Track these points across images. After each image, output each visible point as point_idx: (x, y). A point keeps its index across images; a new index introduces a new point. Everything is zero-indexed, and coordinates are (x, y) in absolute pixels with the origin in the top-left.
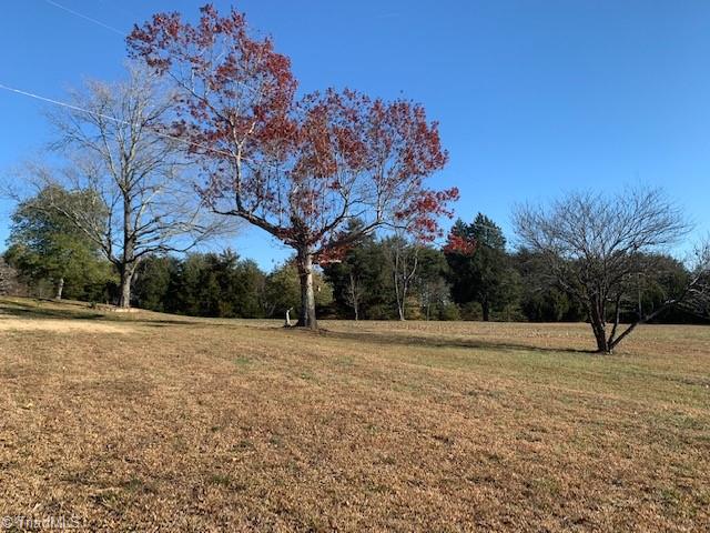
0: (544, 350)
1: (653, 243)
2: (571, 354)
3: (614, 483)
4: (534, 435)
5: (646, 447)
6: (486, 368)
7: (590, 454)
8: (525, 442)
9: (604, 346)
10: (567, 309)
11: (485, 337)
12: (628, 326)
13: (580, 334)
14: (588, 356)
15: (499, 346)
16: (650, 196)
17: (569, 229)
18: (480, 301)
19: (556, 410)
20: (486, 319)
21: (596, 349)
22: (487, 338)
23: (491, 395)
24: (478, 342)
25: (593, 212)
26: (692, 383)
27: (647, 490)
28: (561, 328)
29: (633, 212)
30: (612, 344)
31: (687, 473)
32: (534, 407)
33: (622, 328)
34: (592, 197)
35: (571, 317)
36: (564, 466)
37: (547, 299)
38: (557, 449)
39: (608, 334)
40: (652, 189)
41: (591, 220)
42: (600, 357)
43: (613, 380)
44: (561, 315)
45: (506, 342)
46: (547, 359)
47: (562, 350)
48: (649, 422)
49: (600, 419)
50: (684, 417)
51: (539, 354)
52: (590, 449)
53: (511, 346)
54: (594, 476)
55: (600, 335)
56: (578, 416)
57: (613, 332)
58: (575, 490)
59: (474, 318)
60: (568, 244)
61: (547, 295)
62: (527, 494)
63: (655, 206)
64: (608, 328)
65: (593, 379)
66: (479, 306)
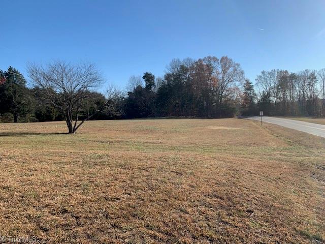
0: (44, 134)
1: (91, 86)
2: (56, 135)
3: (65, 186)
4: (30, 173)
5: (80, 169)
6: (11, 145)
7: (56, 176)
8: (25, 177)
9: (72, 131)
10: (57, 115)
11: (13, 130)
12: (81, 121)
13: (62, 126)
14: (64, 135)
15: (21, 134)
16: (90, 66)
17: (56, 77)
18: (12, 112)
19: (43, 160)
20: (16, 122)
21: (68, 132)
22: (14, 131)
23: (10, 158)
24: (8, 133)
25: (67, 71)
26: (103, 142)
27: (78, 186)
28: (54, 124)
29: (83, 73)
30: (75, 130)
31: (94, 176)
32: (33, 160)
33: (79, 122)
34: (66, 64)
35: (59, 119)
36: (43, 184)
37: (47, 111)
38: (41, 177)
39: (73, 125)
40: (91, 63)
41: (66, 75)
42: (70, 135)
43: (73, 144)
44: (54, 118)
45: (25, 132)
46: (45, 138)
47: (53, 134)
48: (84, 159)
49: (63, 161)
50: (97, 155)
51: (41, 136)
52: (57, 174)
53: (27, 134)
54: (56, 185)
55: (69, 126)
56: (54, 161)
57: (75, 124)
58: (47, 193)
59: (10, 121)
60: (55, 85)
61: (48, 109)
62: (21, 201)
63: (93, 71)
64: (73, 122)
65: (65, 145)
66: (12, 115)
